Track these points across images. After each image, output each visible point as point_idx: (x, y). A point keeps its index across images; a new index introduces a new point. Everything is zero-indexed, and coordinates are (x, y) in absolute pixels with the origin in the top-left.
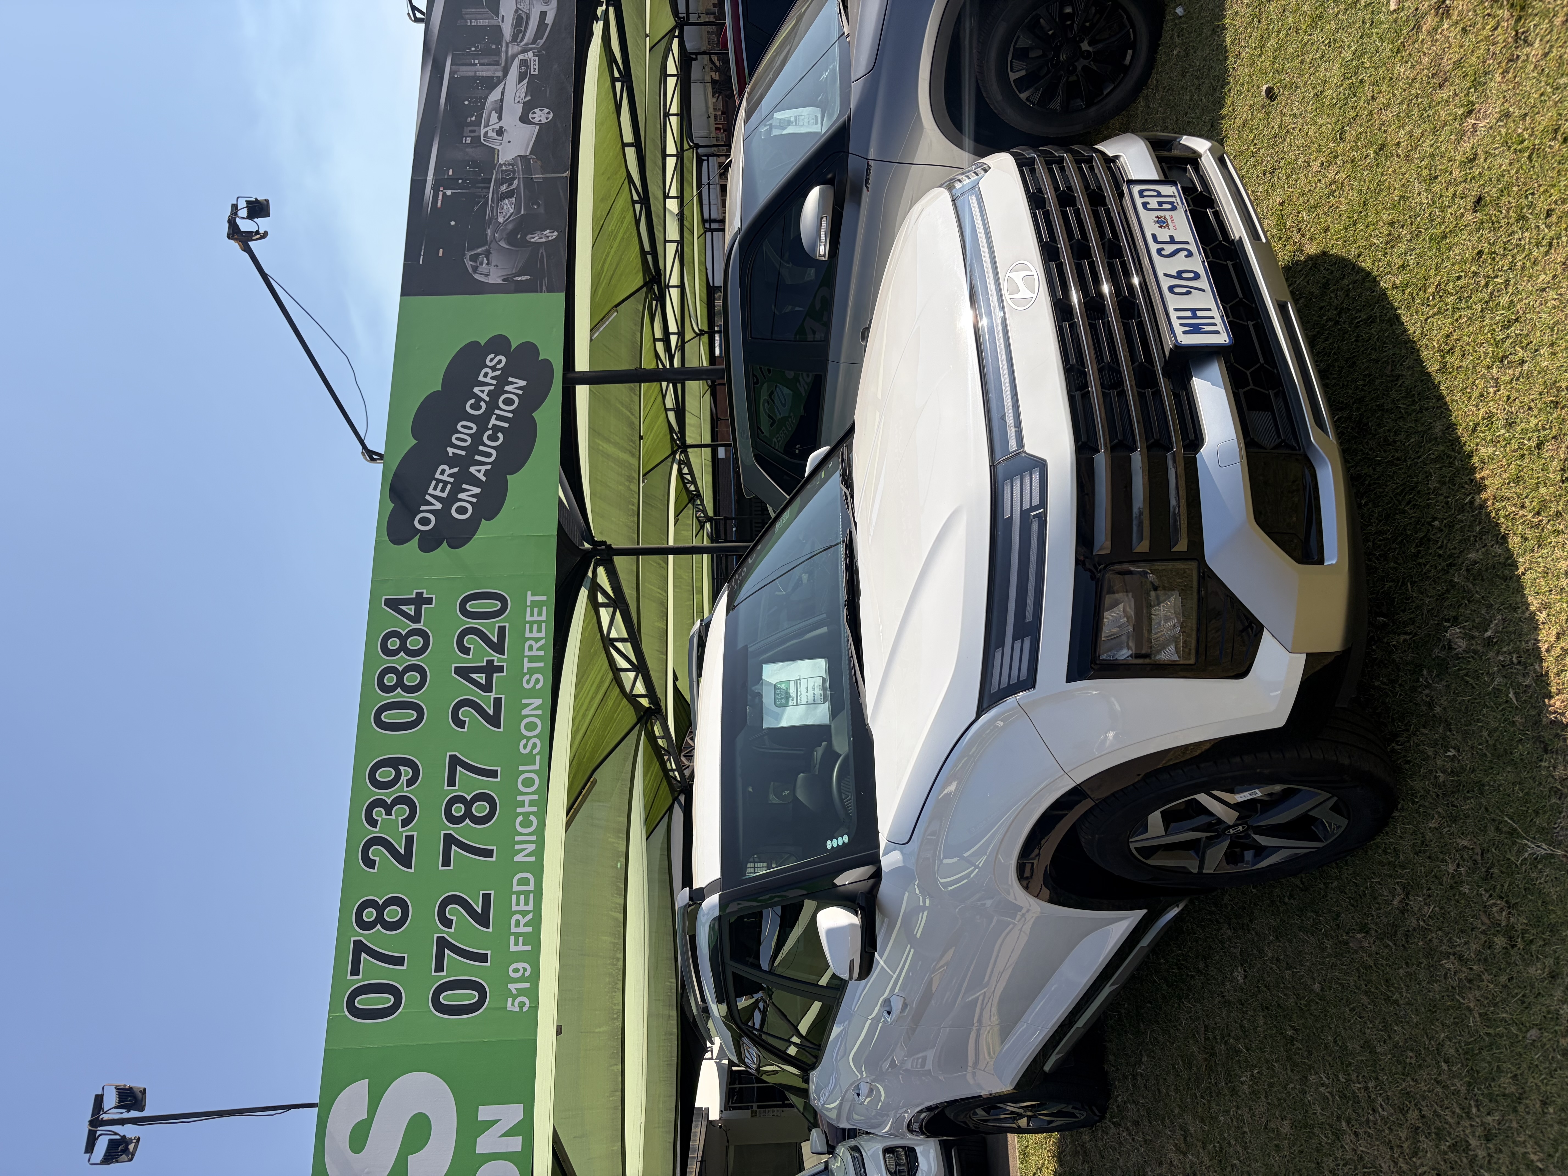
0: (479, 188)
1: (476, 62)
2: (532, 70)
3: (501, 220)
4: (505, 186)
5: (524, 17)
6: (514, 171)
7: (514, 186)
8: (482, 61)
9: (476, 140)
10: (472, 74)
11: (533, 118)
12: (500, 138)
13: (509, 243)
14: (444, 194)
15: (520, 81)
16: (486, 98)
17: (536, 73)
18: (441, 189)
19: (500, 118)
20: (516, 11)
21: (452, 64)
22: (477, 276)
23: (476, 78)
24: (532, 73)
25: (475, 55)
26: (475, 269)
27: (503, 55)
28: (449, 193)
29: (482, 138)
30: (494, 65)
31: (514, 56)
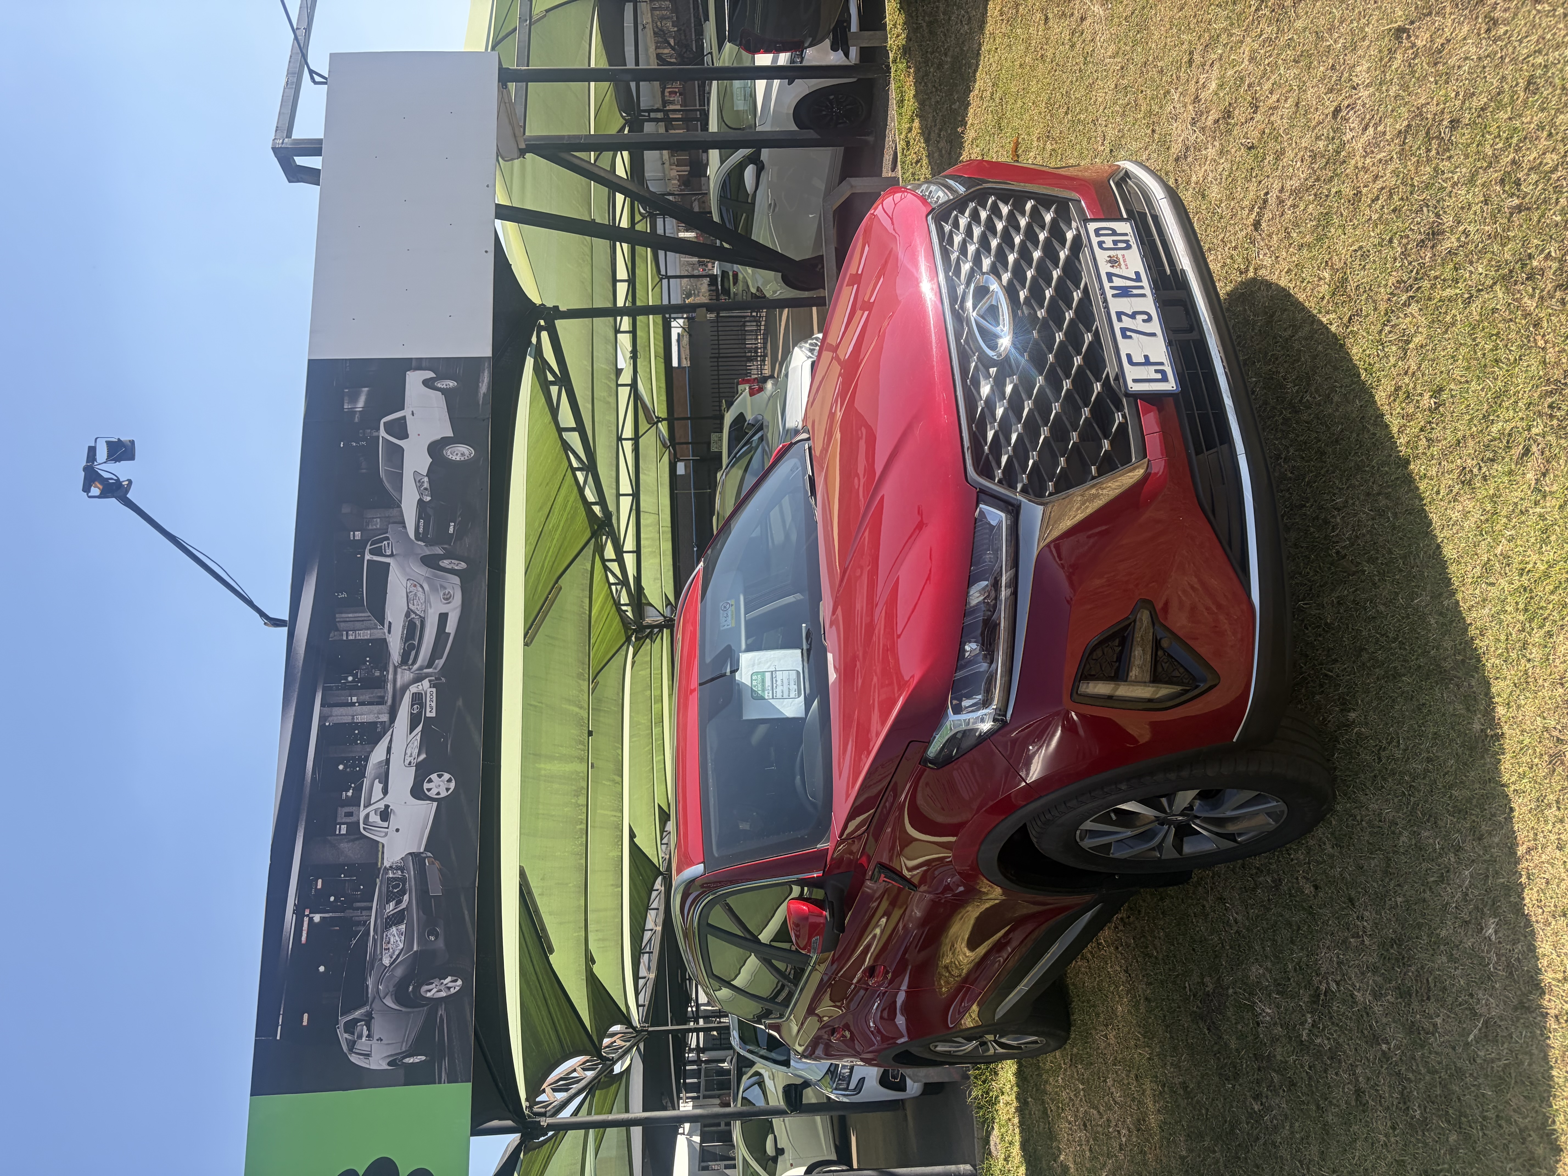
0: (357, 909)
1: (354, 699)
2: (428, 709)
3: (386, 961)
4: (392, 905)
5: (418, 623)
6: (403, 880)
7: (404, 905)
8: (362, 698)
9: (354, 827)
10: (348, 720)
11: (429, 790)
12: (385, 824)
13: (398, 1000)
14: (311, 920)
15: (412, 730)
16: (367, 759)
17: (433, 715)
18: (307, 913)
19: (385, 791)
20: (407, 615)
21: (322, 705)
22: (354, 1059)
23: (354, 725)
24: (428, 715)
25: (352, 688)
26: (352, 1045)
27: (390, 687)
28: (317, 918)
29: (362, 825)
30: (378, 703)
31: (405, 688)
